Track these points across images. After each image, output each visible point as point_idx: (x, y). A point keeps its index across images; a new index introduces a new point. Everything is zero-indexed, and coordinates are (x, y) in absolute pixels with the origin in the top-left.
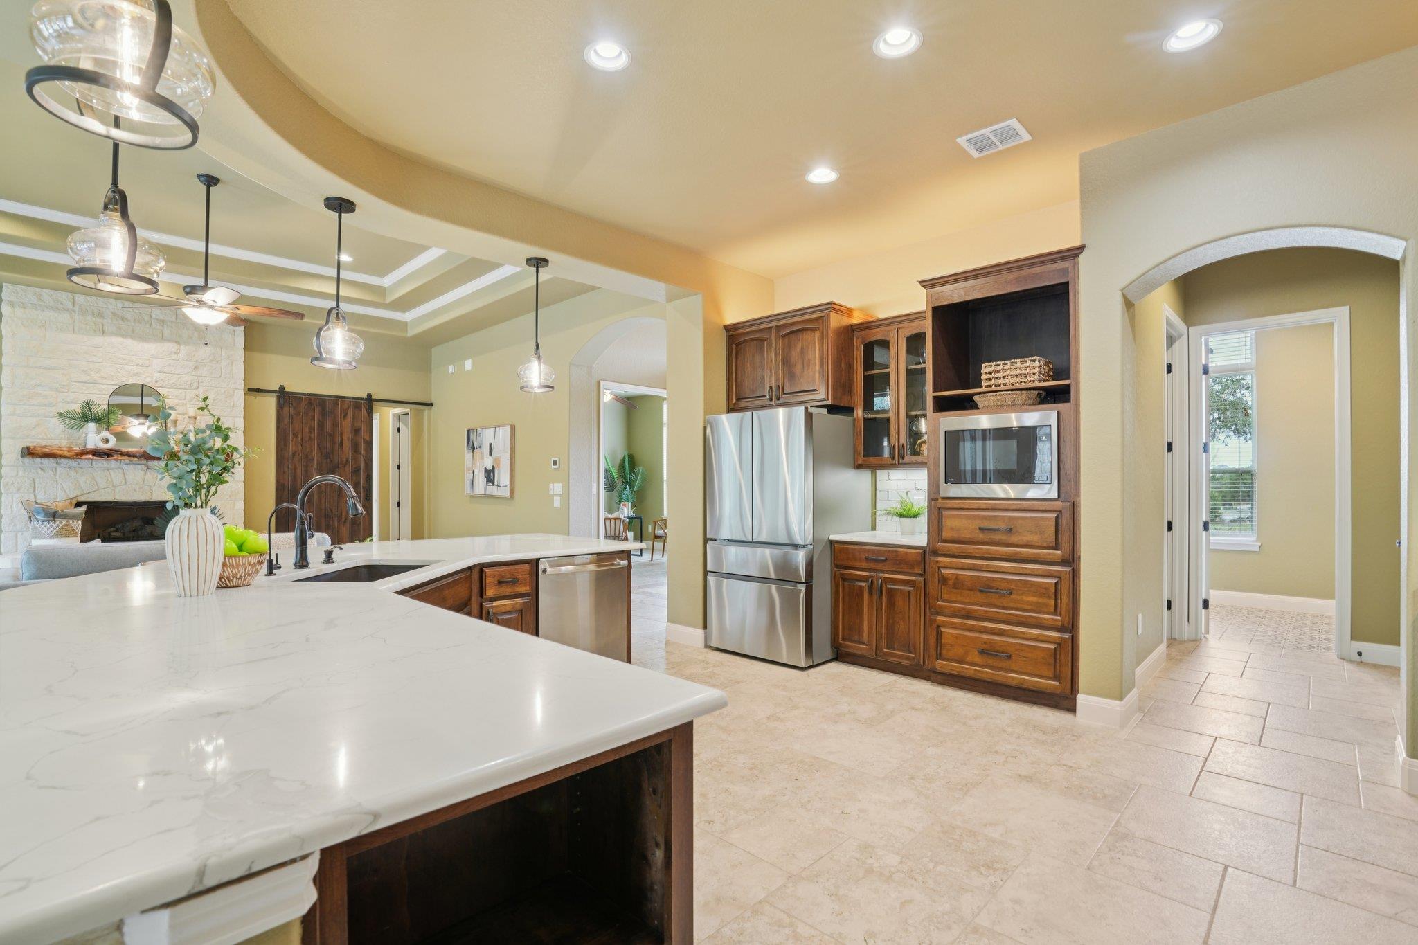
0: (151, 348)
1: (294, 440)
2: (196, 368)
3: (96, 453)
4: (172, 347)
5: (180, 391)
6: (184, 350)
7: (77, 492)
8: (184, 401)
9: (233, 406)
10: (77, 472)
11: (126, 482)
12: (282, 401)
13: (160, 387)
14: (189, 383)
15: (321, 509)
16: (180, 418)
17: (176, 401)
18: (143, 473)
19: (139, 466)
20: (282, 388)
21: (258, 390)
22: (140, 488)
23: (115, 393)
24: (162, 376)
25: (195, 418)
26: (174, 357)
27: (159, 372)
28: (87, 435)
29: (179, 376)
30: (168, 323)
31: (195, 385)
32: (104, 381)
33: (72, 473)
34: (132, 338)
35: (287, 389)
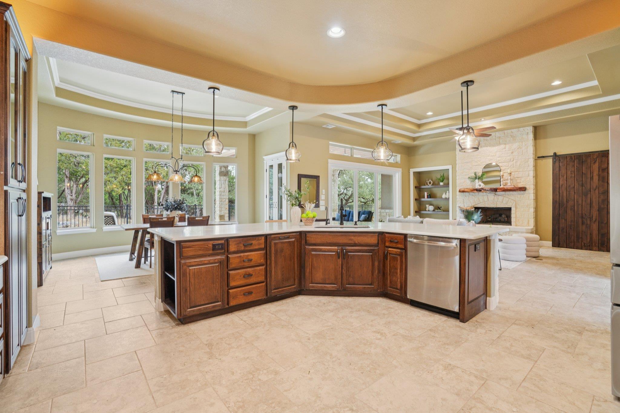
0: (495, 149)
1: (562, 179)
2: (512, 153)
3: (477, 190)
4: (503, 146)
5: (506, 163)
6: (507, 146)
7: (474, 204)
8: (508, 167)
9: (528, 166)
10: (474, 197)
11: (488, 200)
12: (555, 160)
13: (500, 163)
14: (509, 159)
15: (579, 214)
16: (505, 174)
17: (505, 167)
18: (494, 197)
19: (492, 194)
20: (555, 154)
21: (543, 157)
22: (493, 202)
23: (484, 168)
24: (500, 159)
25: (511, 173)
26: (504, 150)
27: (499, 157)
28: (476, 183)
29: (505, 157)
30: (502, 137)
31: (512, 159)
32: (482, 164)
33: (473, 197)
34: (490, 146)
35: (558, 154)
